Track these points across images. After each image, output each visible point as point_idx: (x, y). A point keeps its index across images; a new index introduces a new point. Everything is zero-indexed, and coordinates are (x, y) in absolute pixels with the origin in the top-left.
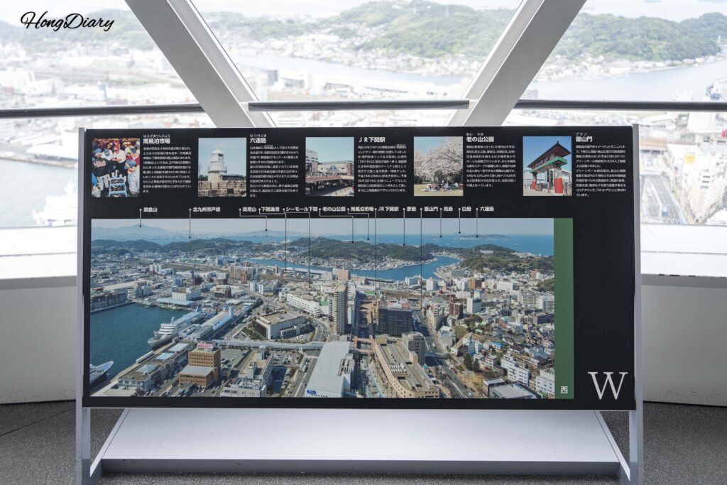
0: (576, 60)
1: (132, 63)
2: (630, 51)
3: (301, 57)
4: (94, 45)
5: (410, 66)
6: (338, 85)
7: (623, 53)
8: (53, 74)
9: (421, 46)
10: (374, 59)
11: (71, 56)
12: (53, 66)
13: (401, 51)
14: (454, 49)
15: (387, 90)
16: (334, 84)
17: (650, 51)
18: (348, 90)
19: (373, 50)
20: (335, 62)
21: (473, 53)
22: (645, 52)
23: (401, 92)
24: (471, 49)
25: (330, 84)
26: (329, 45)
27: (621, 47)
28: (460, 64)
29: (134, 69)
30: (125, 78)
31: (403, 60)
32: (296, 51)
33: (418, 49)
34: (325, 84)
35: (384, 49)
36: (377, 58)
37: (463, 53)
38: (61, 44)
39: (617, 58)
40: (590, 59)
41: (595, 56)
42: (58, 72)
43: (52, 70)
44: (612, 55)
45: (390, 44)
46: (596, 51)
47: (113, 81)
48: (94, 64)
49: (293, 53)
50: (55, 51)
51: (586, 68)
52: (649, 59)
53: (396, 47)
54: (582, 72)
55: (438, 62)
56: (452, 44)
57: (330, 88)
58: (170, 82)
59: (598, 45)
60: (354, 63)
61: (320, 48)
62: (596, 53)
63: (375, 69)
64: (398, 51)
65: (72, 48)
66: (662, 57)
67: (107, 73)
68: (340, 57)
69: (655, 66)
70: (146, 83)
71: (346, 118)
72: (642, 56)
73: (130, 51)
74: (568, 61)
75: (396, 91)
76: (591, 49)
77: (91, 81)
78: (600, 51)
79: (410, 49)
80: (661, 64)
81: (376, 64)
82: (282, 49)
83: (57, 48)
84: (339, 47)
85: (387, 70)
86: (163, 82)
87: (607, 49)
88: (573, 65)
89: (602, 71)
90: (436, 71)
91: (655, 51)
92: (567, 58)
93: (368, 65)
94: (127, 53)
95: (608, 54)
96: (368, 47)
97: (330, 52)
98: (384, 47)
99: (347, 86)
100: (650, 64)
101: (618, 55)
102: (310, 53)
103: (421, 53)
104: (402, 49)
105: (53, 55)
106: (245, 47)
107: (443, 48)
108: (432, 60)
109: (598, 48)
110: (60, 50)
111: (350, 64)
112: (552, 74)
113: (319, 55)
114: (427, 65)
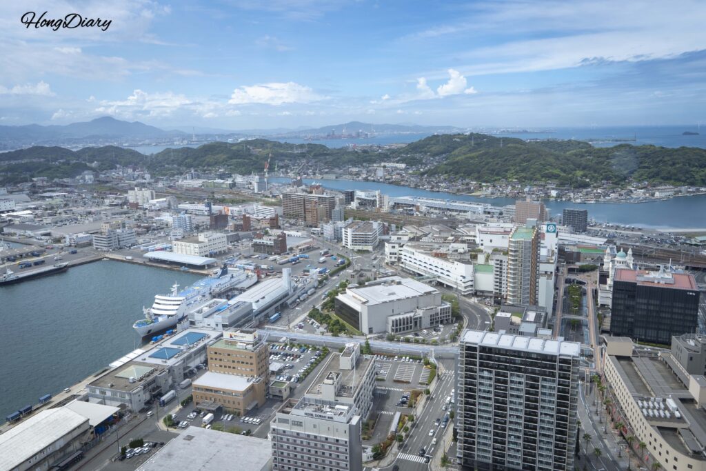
0: (622, 185)
1: (233, 185)
2: (673, 177)
3: (374, 181)
4: (205, 171)
5: (469, 189)
6: (405, 204)
8: (170, 193)
9: (479, 172)
10: (437, 183)
11: (186, 179)
12: (170, 187)
13: (461, 176)
14: (508, 175)
15: (448, 209)
16: (402, 204)
17: (692, 177)
18: (414, 209)
19: (437, 176)
20: (403, 185)
21: (525, 178)
22: (688, 178)
23: (461, 211)
24: (523, 174)
25: (398, 204)
26: (398, 172)
27: (663, 174)
28: (513, 187)
29: (234, 190)
30: (227, 197)
31: (463, 184)
32: (369, 176)
33: (476, 175)
34: (393, 204)
35: (446, 175)
36: (439, 182)
37: (516, 179)
38: (178, 169)
39: (660, 184)
40: (635, 184)
41: (640, 181)
42: (174, 191)
43: (170, 190)
44: (656, 181)
45: (451, 171)
46: (640, 177)
47: (217, 199)
48: (203, 185)
49: (367, 177)
50: (173, 175)
51: (631, 191)
52: (692, 184)
53: (456, 174)
54: (628, 195)
55: (494, 186)
56: (507, 171)
57: (398, 207)
58: (264, 201)
59: (642, 171)
60: (419, 186)
61: (390, 174)
62: (640, 179)
63: (438, 191)
64: (458, 176)
65: (187, 173)
67: (213, 193)
68: (407, 181)
69: (698, 190)
70: (244, 201)
71: (411, 233)
72: (685, 182)
73: (233, 175)
74: (615, 186)
75: (456, 211)
76: (636, 175)
77: (200, 200)
78: (644, 177)
79: (469, 175)
80: (702, 189)
81: (438, 187)
82: (358, 174)
83: (175, 172)
84: (406, 173)
85: (448, 193)
86: (257, 201)
87: (650, 175)
88: (619, 190)
89: (647, 194)
90: (492, 193)
91: (698, 177)
92: (613, 183)
93: (432, 188)
94: (231, 177)
95: (652, 179)
96: (431, 173)
97: (398, 176)
98: (446, 173)
99: (413, 206)
100: (692, 189)
101: (662, 181)
102: (381, 178)
103: (477, 179)
104: (462, 174)
105: (171, 178)
106: (327, 173)
107: (498, 175)
108: (489, 184)
109: (642, 175)
110: (177, 174)
111: (416, 187)
112: (600, 197)
113: (389, 179)
114: (484, 188)
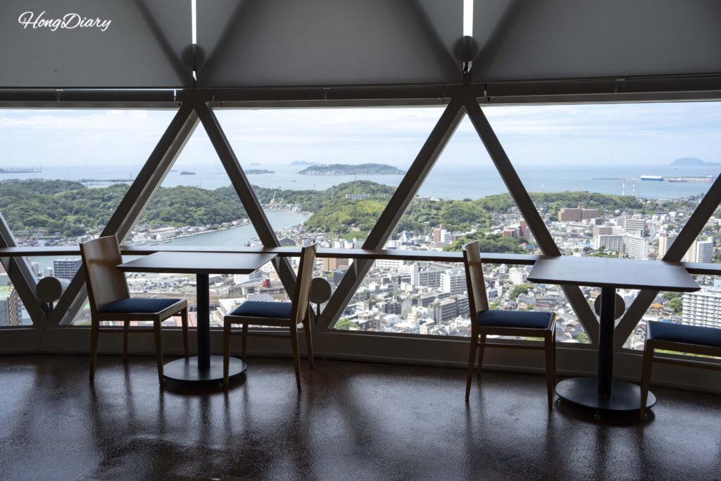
2: (173, 218)
7: (167, 220)
17: (191, 216)
22: (187, 218)
27: (163, 215)
39: (162, 225)
40: (137, 228)
41: (140, 223)
44: (157, 223)
46: (140, 219)
51: (132, 235)
52: (192, 224)
54: (129, 239)
62: (141, 221)
66: (203, 222)
69: (198, 230)
72: (184, 222)
80: (202, 228)
87: (150, 217)
89: (149, 238)
91: (195, 216)
100: (192, 229)
